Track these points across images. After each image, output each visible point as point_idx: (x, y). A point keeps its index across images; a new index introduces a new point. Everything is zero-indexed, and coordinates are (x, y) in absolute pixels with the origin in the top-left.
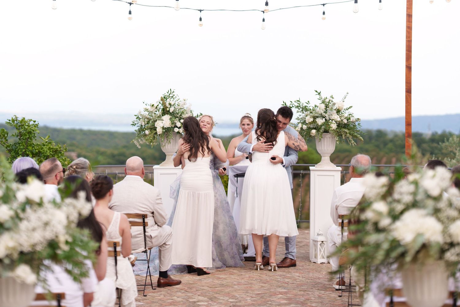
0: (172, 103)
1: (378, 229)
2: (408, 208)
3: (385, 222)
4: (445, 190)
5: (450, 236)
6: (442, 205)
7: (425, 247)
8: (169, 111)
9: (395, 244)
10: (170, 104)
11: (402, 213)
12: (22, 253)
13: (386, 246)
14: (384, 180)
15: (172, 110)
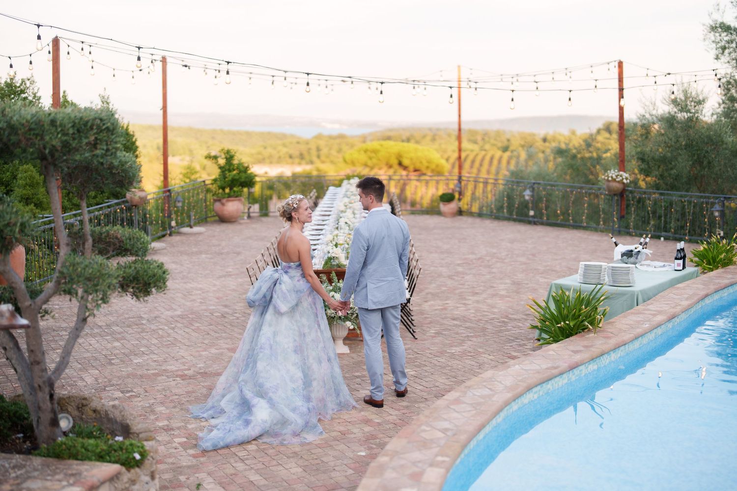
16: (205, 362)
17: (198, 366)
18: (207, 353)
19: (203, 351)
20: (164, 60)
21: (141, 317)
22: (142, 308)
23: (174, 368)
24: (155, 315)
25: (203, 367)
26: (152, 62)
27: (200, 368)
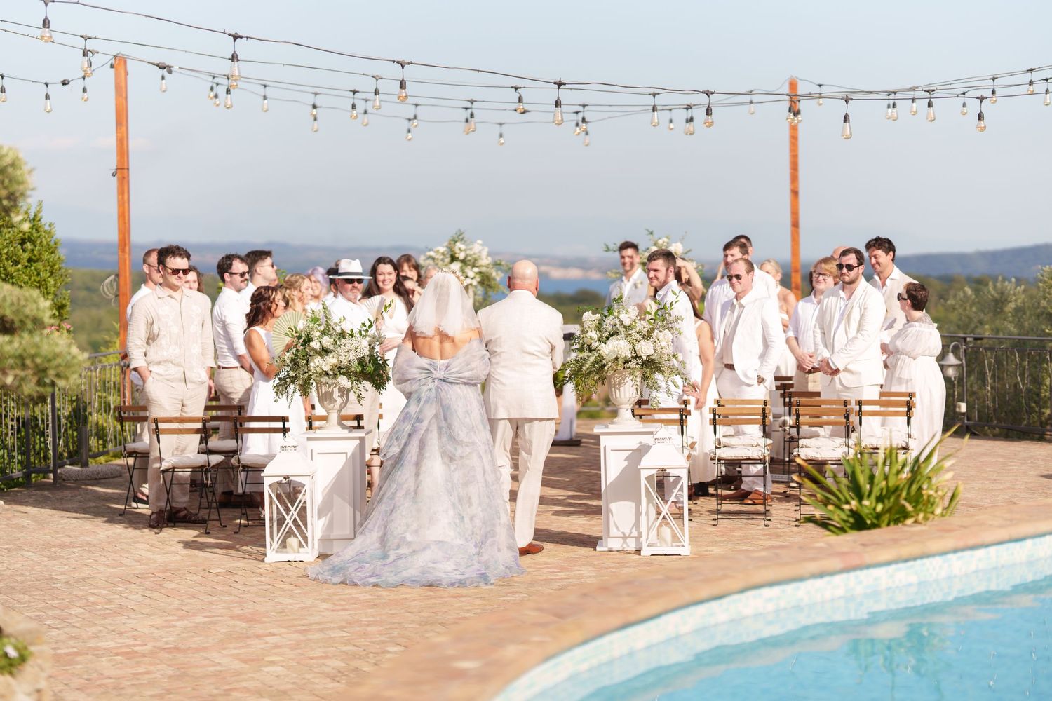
0: (463, 247)
1: (590, 350)
2: (611, 335)
3: (595, 345)
4: (634, 321)
5: (635, 351)
6: (633, 332)
7: (617, 358)
8: (458, 258)
9: (600, 360)
10: (460, 249)
11: (608, 338)
12: (340, 367)
13: (592, 359)
14: (598, 316)
15: (462, 256)
16: (179, 635)
17: (164, 639)
18: (186, 622)
19: (177, 620)
20: (119, 63)
21: (53, 579)
22: (55, 565)
23: (112, 644)
24: (83, 575)
25: (174, 641)
26: (85, 54)
27: (167, 643)
